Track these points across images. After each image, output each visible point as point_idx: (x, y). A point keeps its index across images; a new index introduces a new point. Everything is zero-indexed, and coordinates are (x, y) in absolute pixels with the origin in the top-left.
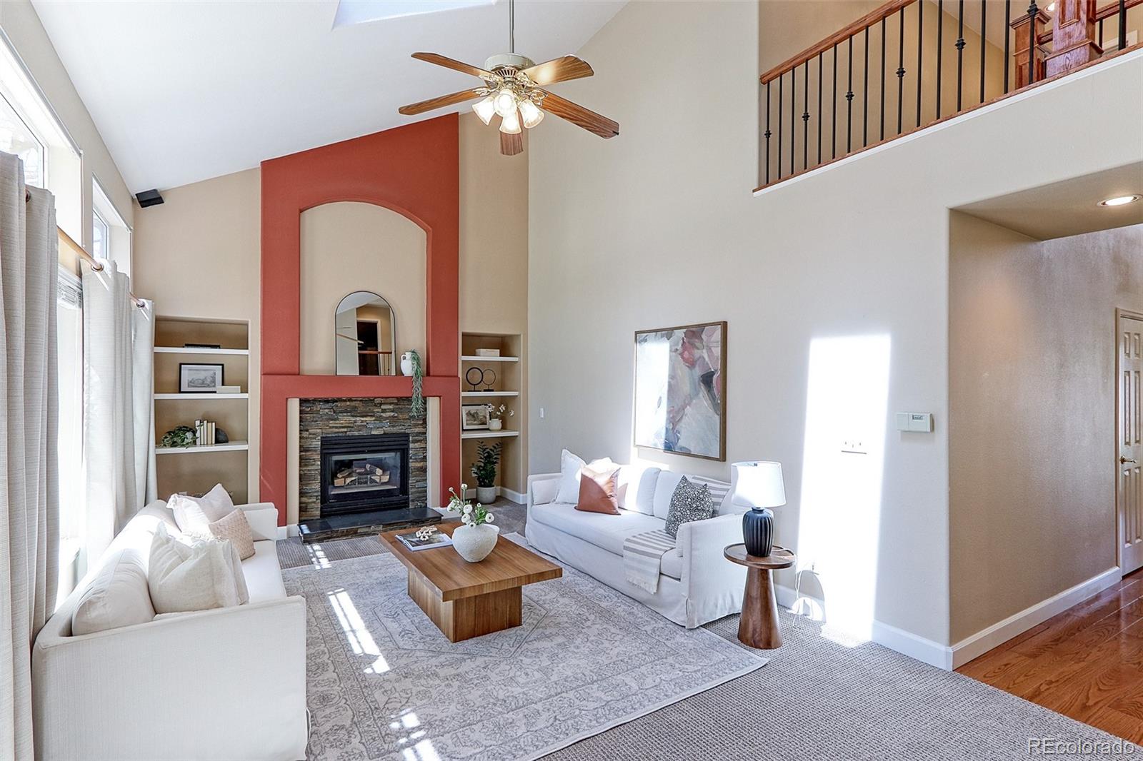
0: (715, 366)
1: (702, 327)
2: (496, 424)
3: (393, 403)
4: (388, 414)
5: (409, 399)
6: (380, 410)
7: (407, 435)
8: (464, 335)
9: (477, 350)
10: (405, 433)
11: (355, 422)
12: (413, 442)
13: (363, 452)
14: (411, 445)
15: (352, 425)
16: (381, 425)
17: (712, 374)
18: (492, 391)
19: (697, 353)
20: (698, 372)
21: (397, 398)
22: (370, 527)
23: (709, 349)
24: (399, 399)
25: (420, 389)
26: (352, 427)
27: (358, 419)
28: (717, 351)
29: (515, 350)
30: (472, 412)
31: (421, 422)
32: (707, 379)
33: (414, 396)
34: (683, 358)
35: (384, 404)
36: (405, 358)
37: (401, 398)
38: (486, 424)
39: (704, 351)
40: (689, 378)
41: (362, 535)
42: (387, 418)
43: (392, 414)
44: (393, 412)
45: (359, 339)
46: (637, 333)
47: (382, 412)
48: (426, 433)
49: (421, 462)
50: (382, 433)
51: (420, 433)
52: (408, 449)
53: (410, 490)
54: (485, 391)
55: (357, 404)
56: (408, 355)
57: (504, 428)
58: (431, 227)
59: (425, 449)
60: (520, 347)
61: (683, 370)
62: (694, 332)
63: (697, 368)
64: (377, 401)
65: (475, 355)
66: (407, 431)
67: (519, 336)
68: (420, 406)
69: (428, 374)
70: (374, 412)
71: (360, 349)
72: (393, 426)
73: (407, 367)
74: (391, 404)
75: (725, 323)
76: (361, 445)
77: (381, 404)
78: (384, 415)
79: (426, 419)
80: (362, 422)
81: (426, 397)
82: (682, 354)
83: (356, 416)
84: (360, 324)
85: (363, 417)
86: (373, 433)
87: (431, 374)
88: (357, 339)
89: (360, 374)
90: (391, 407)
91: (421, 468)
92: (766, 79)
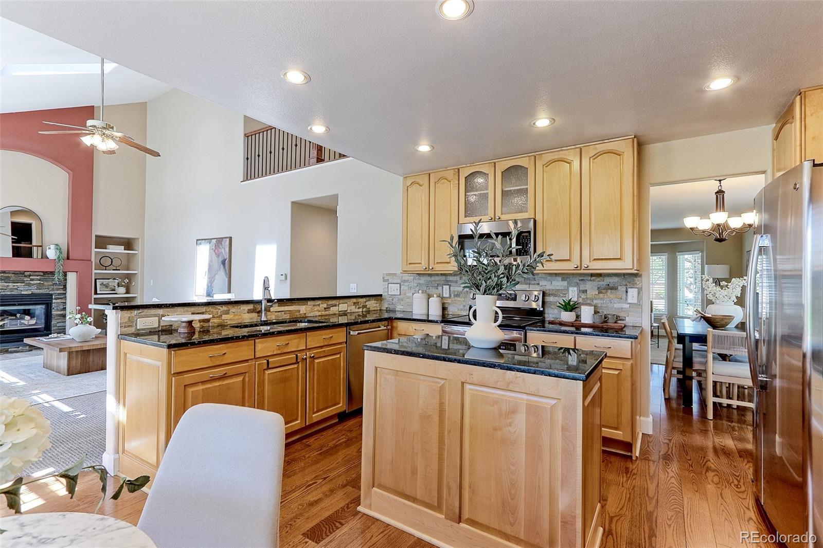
0: (227, 256)
1: (222, 238)
2: (122, 290)
3: (39, 275)
4: (35, 282)
5: (52, 273)
6: (29, 280)
7: (51, 295)
8: (96, 236)
9: (108, 246)
10: (49, 294)
11: (8, 286)
12: (55, 299)
13: (14, 305)
14: (54, 301)
15: (5, 288)
16: (30, 288)
17: (226, 260)
18: (119, 270)
19: (220, 250)
20: (221, 259)
21: (43, 272)
22: (19, 347)
23: (224, 249)
24: (45, 273)
25: (61, 267)
26: (5, 289)
27: (10, 284)
28: (227, 250)
29: (136, 247)
30: (104, 283)
31: (62, 287)
32: (223, 263)
33: (57, 271)
34: (215, 252)
35: (33, 275)
36: (50, 248)
37: (47, 272)
38: (115, 290)
39: (223, 250)
40: (217, 262)
41: (11, 352)
42: (34, 284)
43: (39, 282)
44: (39, 280)
45: (12, 235)
46: (197, 240)
47: (31, 281)
48: (66, 294)
49: (61, 311)
50: (31, 293)
51: (61, 294)
52: (51, 304)
53: (53, 328)
54: (113, 270)
55: (10, 275)
56: (52, 247)
57: (127, 292)
58: (72, 171)
59: (65, 303)
60: (139, 246)
61: (215, 258)
62: (220, 240)
63: (220, 257)
64: (28, 273)
65: (106, 249)
66: (50, 292)
67: (138, 239)
68: (61, 278)
69: (68, 258)
70: (24, 281)
71: (13, 242)
72: (40, 289)
73: (51, 254)
74: (38, 276)
75: (231, 238)
76: (13, 300)
77: (30, 276)
78: (32, 282)
79: (66, 285)
80: (14, 286)
81: (66, 272)
82: (214, 251)
83: (9, 283)
84: (14, 225)
85: (14, 283)
86: (22, 293)
87: (70, 258)
88: (10, 235)
89: (13, 256)
90: (38, 277)
91: (62, 314)
92: (247, 135)
